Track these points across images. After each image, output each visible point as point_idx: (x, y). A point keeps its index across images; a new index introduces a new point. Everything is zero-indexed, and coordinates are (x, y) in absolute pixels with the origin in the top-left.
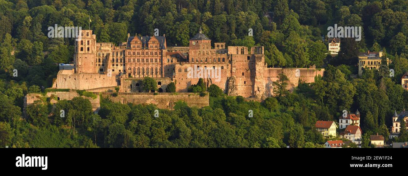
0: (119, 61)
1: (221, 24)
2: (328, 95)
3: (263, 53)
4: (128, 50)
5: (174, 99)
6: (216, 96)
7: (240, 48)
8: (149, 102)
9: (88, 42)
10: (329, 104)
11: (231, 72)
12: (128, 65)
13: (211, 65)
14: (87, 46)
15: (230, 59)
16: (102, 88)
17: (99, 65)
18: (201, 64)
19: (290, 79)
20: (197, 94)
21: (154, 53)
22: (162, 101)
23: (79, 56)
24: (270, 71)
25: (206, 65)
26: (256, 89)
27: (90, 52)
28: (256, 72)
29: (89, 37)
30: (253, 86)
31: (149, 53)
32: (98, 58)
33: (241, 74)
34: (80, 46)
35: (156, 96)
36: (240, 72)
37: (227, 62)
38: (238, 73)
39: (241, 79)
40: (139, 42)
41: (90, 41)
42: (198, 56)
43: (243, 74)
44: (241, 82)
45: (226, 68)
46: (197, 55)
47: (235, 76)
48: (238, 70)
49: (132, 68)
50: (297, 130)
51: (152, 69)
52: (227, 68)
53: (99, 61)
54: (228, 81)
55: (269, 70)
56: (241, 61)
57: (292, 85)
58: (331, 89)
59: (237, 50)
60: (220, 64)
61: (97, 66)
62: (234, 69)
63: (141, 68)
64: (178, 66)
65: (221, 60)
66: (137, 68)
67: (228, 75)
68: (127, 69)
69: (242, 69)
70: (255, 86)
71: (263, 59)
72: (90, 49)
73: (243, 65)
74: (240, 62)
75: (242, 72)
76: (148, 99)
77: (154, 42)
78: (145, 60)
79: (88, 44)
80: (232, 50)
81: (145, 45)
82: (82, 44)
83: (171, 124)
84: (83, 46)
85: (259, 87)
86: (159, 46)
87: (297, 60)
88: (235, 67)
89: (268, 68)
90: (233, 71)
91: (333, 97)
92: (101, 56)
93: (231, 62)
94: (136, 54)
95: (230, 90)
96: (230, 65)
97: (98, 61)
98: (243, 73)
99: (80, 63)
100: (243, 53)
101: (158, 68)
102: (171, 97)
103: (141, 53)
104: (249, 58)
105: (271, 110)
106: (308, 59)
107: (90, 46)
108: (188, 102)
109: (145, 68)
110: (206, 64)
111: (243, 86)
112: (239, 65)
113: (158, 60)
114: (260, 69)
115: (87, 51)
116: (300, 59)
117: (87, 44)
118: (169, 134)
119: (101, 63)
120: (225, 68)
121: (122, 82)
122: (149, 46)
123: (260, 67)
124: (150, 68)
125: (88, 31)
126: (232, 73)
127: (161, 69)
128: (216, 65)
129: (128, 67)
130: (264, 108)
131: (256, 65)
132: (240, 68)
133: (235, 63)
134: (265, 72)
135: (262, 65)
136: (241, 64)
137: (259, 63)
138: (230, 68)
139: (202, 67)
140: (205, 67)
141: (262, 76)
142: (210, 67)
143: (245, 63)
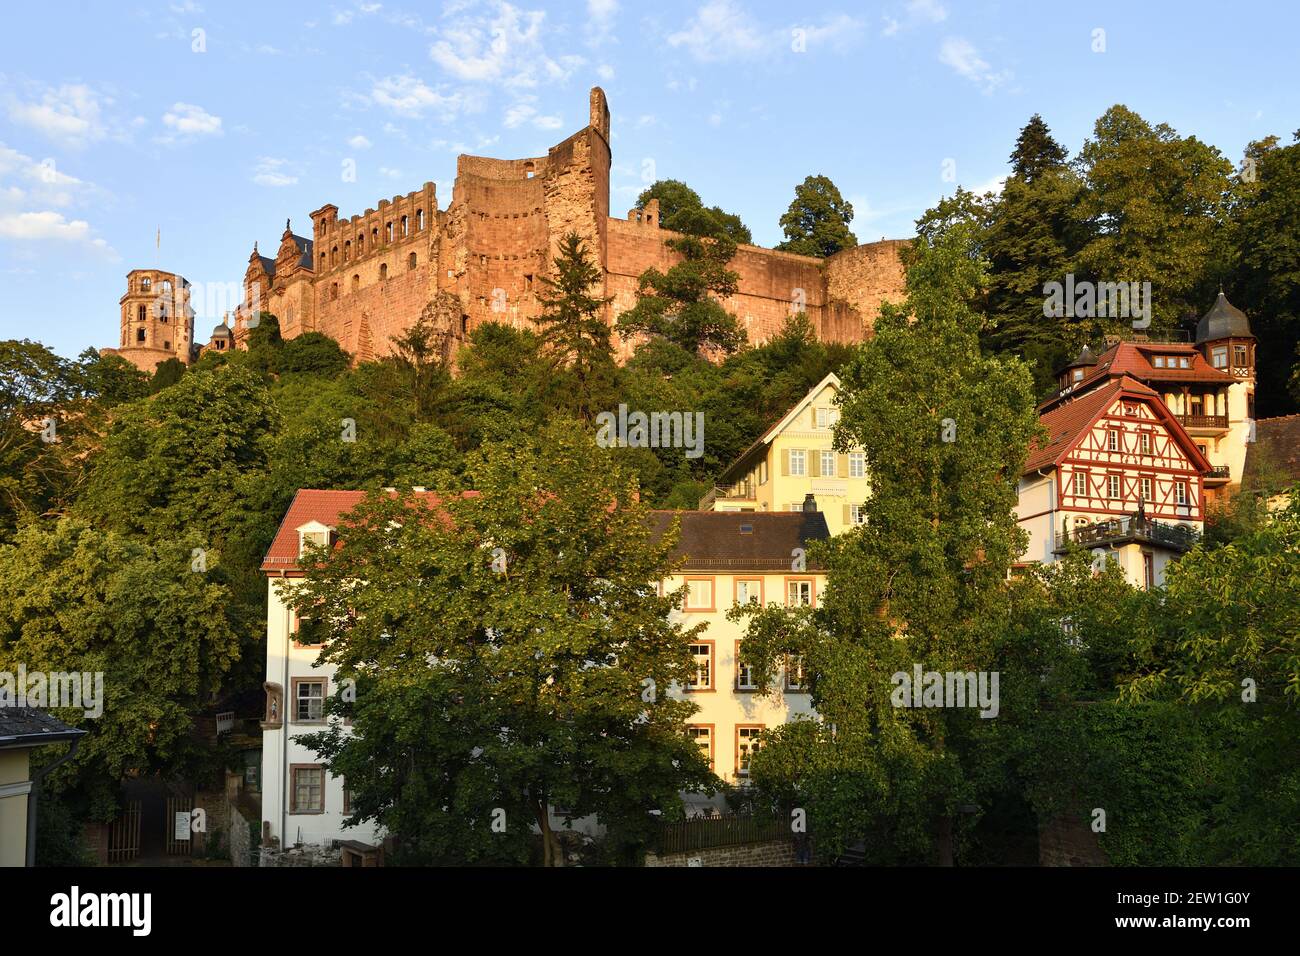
13: (374, 261)
18: (344, 270)
25: (358, 270)
27: (148, 343)
28: (553, 239)
36: (510, 273)
37: (436, 226)
42: (335, 239)
46: (333, 234)
47: (464, 294)
48: (499, 264)
52: (432, 256)
56: (516, 217)
60: (404, 249)
62: (459, 253)
65: (412, 221)
67: (437, 291)
69: (519, 255)
72: (148, 334)
73: (527, 237)
77: (286, 255)
88: (464, 240)
90: (459, 267)
96: (450, 242)
98: (530, 279)
107: (147, 323)
110: (360, 263)
120: (423, 258)
122: (278, 274)
128: (389, 259)
132: (512, 251)
133: (464, 223)
134: (636, 247)
135: (577, 191)
136: (519, 229)
137: (564, 180)
138: (450, 258)
139: (347, 282)
140: (356, 277)
141: (592, 260)
142: (369, 273)
143: (537, 221)
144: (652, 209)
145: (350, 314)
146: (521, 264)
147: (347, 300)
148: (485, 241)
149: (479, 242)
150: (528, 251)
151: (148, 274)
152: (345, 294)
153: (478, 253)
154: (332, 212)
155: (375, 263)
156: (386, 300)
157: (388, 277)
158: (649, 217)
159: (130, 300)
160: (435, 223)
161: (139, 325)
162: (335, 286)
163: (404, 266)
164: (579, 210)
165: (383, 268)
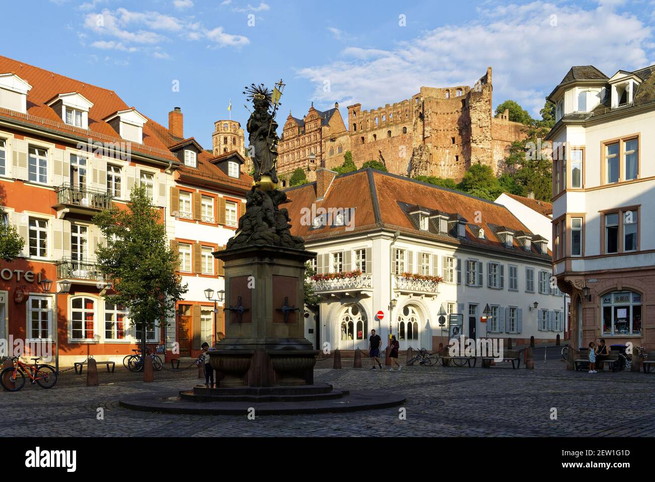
7: (453, 91)
9: (226, 139)
11: (424, 138)
15: (421, 110)
18: (367, 132)
21: (312, 137)
24: (517, 131)
25: (375, 132)
28: (472, 126)
31: (307, 139)
33: (449, 141)
36: (445, 136)
38: (439, 138)
39: (447, 151)
40: (293, 125)
41: (229, 138)
42: (361, 118)
43: (454, 141)
44: (447, 158)
45: (412, 130)
46: (360, 116)
47: (429, 145)
48: (442, 133)
52: (415, 130)
54: (413, 155)
55: (517, 127)
56: (448, 114)
60: (400, 125)
62: (426, 129)
64: (329, 145)
67: (417, 143)
69: (449, 129)
71: (486, 94)
73: (452, 122)
74: (445, 116)
75: (449, 137)
77: (312, 119)
79: (226, 142)
80: (433, 95)
81: (302, 127)
85: (481, 159)
86: (320, 123)
88: (429, 124)
89: (513, 123)
90: (427, 134)
93: (422, 116)
94: (291, 145)
95: (414, 171)
96: (420, 123)
98: (453, 139)
103: (296, 143)
104: (464, 101)
107: (228, 146)
110: (376, 129)
111: (453, 166)
112: (443, 121)
114: (480, 117)
120: (409, 130)
126: (426, 140)
128: (393, 129)
132: (446, 128)
133: (429, 116)
134: (501, 129)
135: (484, 108)
136: (449, 119)
137: (478, 104)
138: (420, 129)
139: (369, 137)
140: (375, 136)
141: (488, 134)
142: (382, 134)
143: (457, 116)
144: (507, 113)
145: (372, 150)
146: (450, 132)
147: (370, 145)
148: (436, 124)
149: (435, 124)
150: (453, 128)
151: (227, 122)
152: (369, 142)
153: (434, 128)
154: (359, 106)
155: (385, 130)
156: (391, 146)
157: (392, 136)
158: (505, 117)
159: (220, 135)
160: (414, 115)
161: (224, 146)
162: (363, 138)
163: (400, 133)
164: (484, 115)
165: (390, 132)
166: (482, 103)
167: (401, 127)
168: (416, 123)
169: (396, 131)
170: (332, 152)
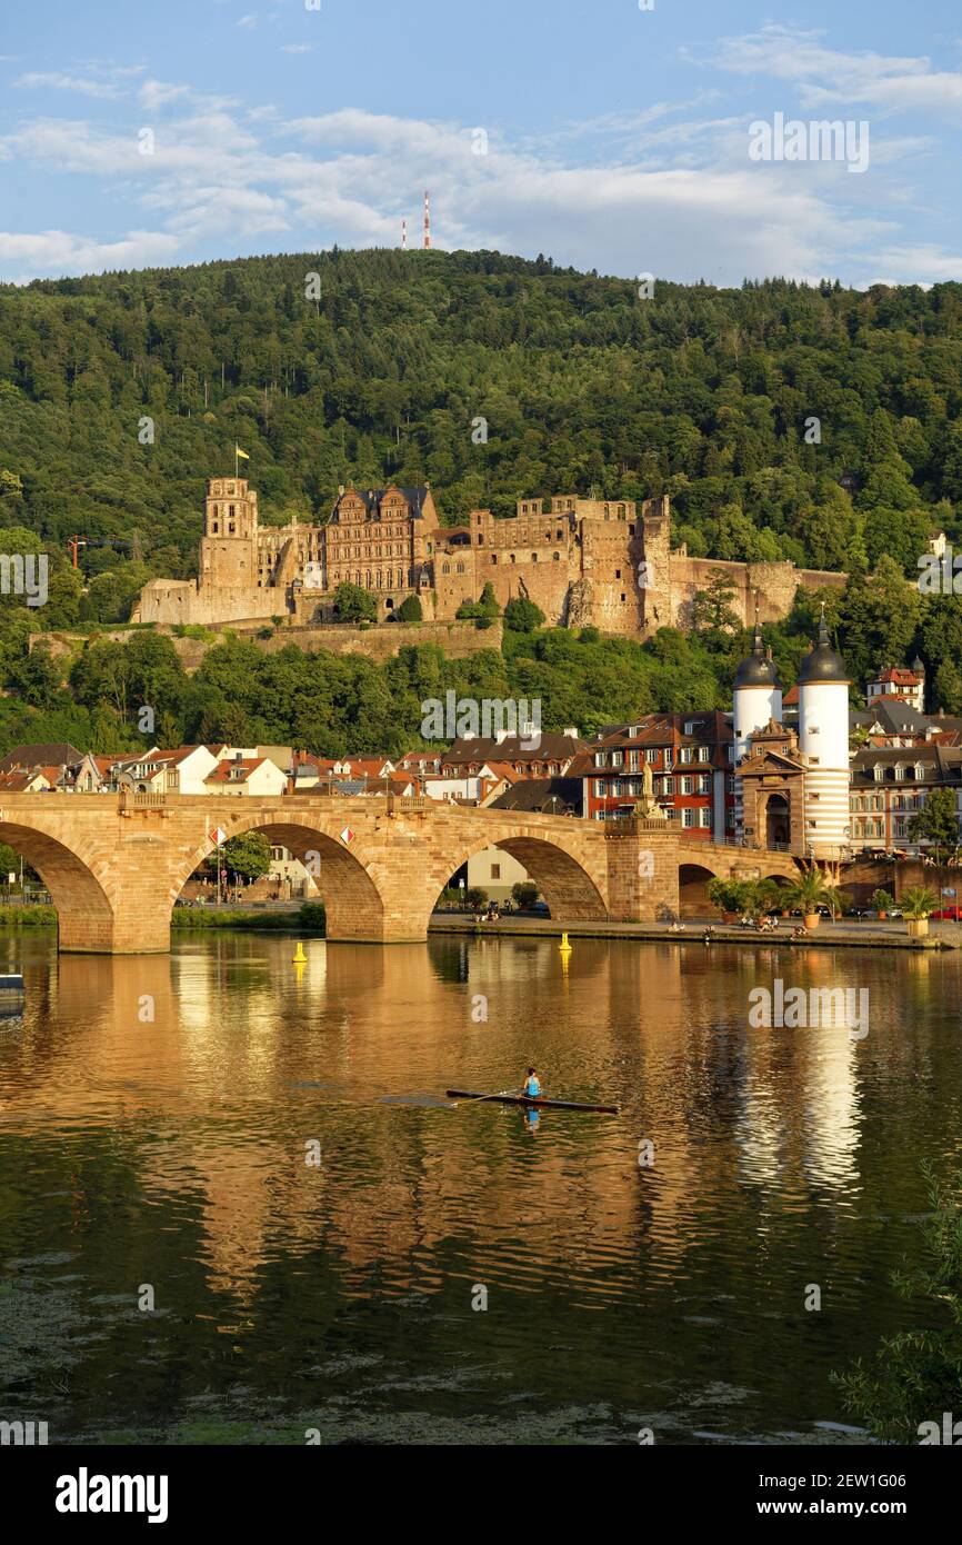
0: (315, 557)
1: (707, 500)
2: (846, 622)
3: (667, 512)
4: (332, 528)
5: (411, 637)
6: (526, 630)
7: (614, 506)
8: (347, 649)
9: (232, 508)
10: (852, 647)
11: (582, 569)
12: (333, 566)
13: (527, 551)
14: (228, 520)
15: (577, 533)
16: (245, 621)
17: (269, 571)
18: (501, 549)
19: (769, 592)
20: (469, 621)
21: (394, 529)
22: (381, 644)
23: (206, 543)
24: (696, 568)
25: (514, 552)
26: (649, 613)
27: (237, 534)
29: (235, 496)
30: (641, 606)
31: (383, 530)
32: (264, 553)
33: (613, 575)
34: (211, 521)
35: (365, 633)
36: (608, 568)
37: (569, 541)
38: (600, 570)
39: (611, 587)
40: (358, 505)
41: (237, 507)
42: (492, 528)
43: (618, 574)
44: (611, 598)
45: (567, 558)
46: (490, 526)
47: (590, 579)
48: (603, 564)
49: (343, 572)
50: (692, 700)
51: (390, 573)
52: (570, 557)
53: (270, 561)
54: (570, 591)
55: (695, 563)
57: (775, 608)
58: (852, 607)
59: (606, 509)
61: (264, 573)
62: (587, 558)
63: (364, 571)
64: (441, 558)
65: (554, 535)
66: (353, 571)
67: (574, 576)
68: (332, 576)
69: (613, 559)
70: (647, 604)
71: (665, 527)
72: (237, 526)
73: (617, 550)
74: (607, 542)
75: (613, 569)
76: (345, 641)
77: (394, 502)
78: (373, 549)
79: (232, 514)
80: (588, 509)
81: (373, 510)
82: (216, 514)
83: (350, 687)
84: (218, 520)
85: (657, 606)
86: (406, 510)
87: (821, 553)
88: (590, 553)
89: (691, 559)
90: (586, 565)
91: (858, 628)
92: (274, 547)
93: (579, 540)
94: (352, 535)
95: (573, 614)
96: (577, 549)
97: (265, 560)
98: (618, 572)
99: (206, 563)
100: (621, 516)
101: (406, 569)
102: (403, 633)
103: (363, 532)
104: (632, 527)
105: (666, 661)
106: (863, 552)
107: (236, 520)
108: (446, 646)
109: (374, 571)
110: (515, 548)
111: (618, 607)
112: (606, 549)
113: (405, 549)
114: (658, 557)
115: (227, 533)
116: (828, 549)
117: (227, 514)
118: (342, 712)
119: (272, 567)
121: (298, 605)
122: (383, 512)
123: (656, 548)
124: (385, 570)
125: (233, 481)
126: (584, 572)
127: (411, 573)
128: (540, 552)
129: (332, 572)
130: (649, 658)
131: (646, 547)
132: (609, 557)
133: (590, 544)
135: (661, 545)
136: (614, 546)
138: (577, 556)
139: (505, 557)
140: (512, 556)
141: (666, 577)
142: (524, 556)
143: (623, 544)
144: (684, 548)
145: (509, 575)
146: (615, 563)
147: (505, 567)
148: (598, 552)
149: (595, 552)
150: (618, 558)
152: (503, 563)
153: (595, 557)
156: (536, 573)
157: (538, 561)
160: (569, 539)
161: (229, 520)
162: (494, 556)
163: (550, 558)
164: (661, 554)
165: (535, 555)
166: (660, 539)
167: (551, 552)
168: (571, 549)
169: (545, 555)
170: (446, 569)
